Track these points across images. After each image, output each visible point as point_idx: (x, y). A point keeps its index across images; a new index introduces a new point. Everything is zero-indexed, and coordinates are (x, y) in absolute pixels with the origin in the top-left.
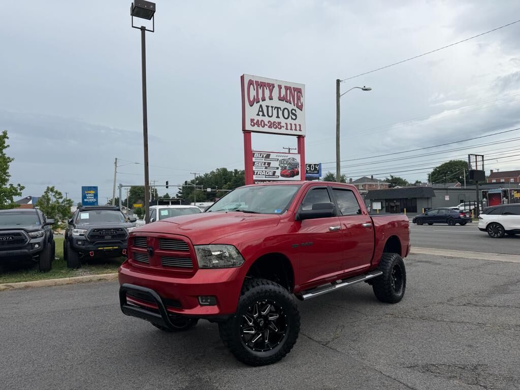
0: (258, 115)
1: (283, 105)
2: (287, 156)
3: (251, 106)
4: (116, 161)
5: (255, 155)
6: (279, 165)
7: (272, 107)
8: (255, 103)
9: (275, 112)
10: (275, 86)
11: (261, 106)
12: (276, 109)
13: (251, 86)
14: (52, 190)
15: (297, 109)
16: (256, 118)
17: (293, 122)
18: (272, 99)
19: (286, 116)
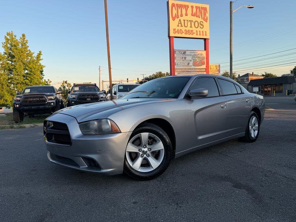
0: (178, 26)
1: (195, 19)
2: (197, 53)
3: (174, 20)
4: (100, 68)
5: (176, 52)
6: (192, 59)
7: (187, 21)
8: (176, 18)
9: (189, 24)
10: (189, 6)
11: (180, 20)
12: (190, 22)
13: (174, 8)
14: (66, 82)
15: (204, 22)
16: (177, 28)
17: (201, 30)
18: (187, 15)
19: (197, 27)
